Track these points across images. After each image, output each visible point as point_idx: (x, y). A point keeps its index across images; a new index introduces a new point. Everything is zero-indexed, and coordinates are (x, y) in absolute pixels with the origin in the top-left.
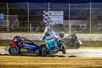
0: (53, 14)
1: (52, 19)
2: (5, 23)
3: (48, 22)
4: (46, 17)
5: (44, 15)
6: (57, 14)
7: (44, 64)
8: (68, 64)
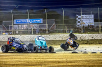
0: (85, 17)
1: (84, 22)
2: (45, 26)
3: (81, 24)
4: (79, 20)
5: (77, 19)
6: (88, 17)
7: (79, 59)
8: (99, 59)
